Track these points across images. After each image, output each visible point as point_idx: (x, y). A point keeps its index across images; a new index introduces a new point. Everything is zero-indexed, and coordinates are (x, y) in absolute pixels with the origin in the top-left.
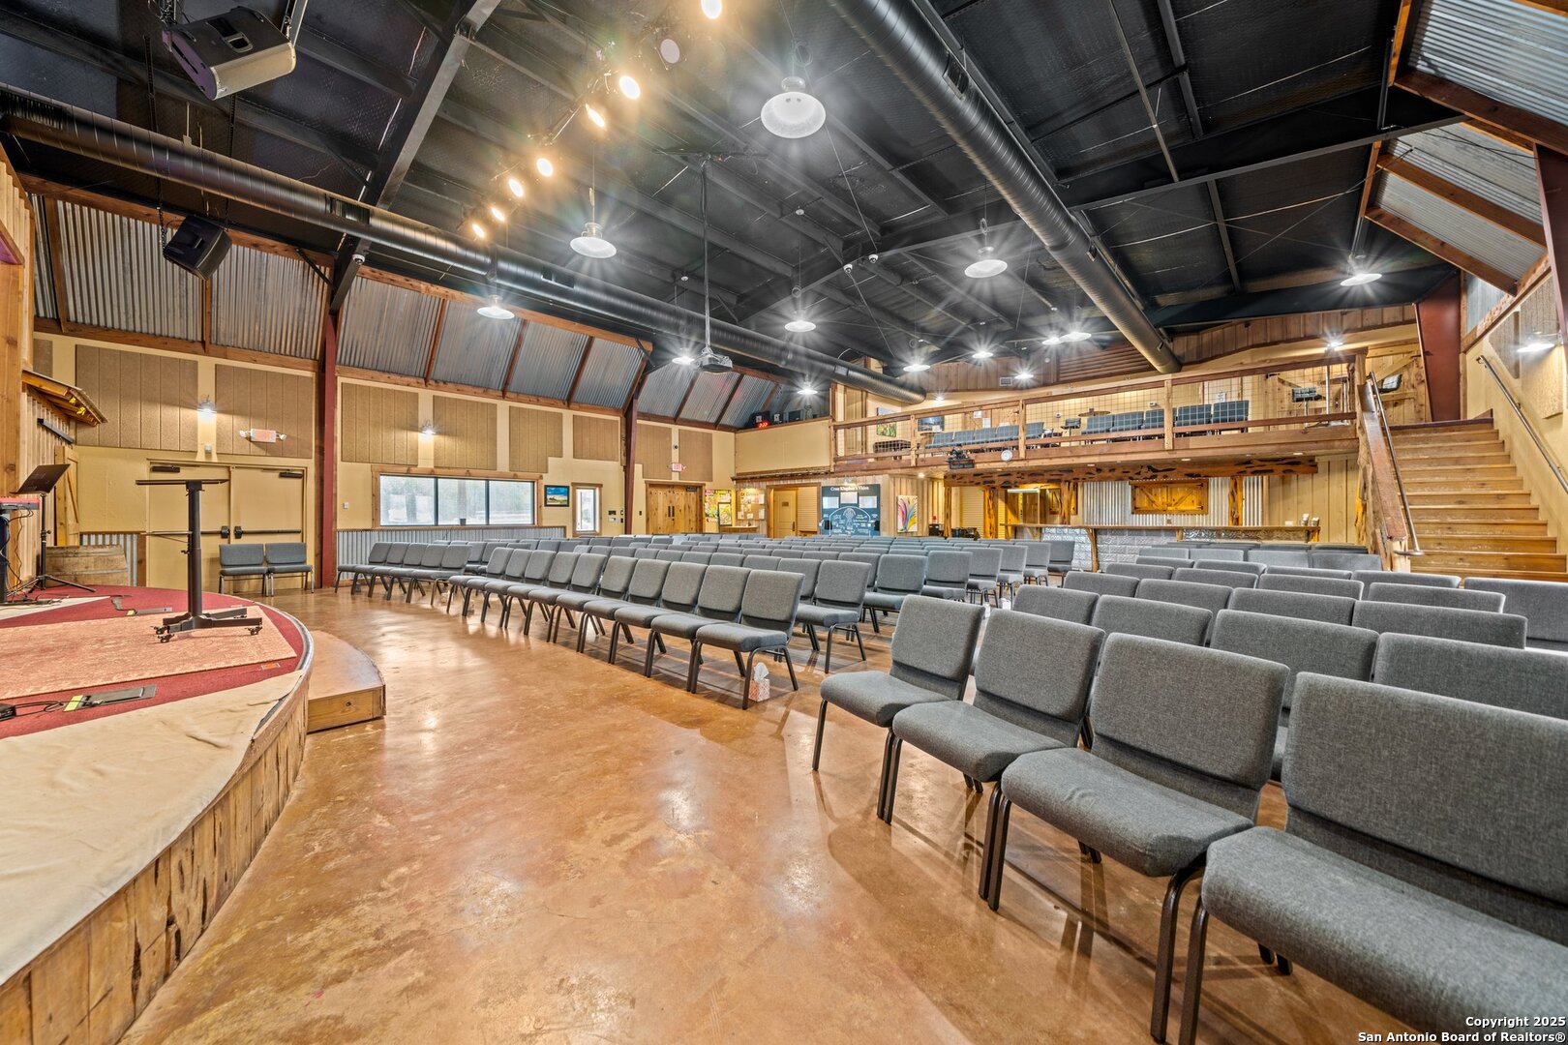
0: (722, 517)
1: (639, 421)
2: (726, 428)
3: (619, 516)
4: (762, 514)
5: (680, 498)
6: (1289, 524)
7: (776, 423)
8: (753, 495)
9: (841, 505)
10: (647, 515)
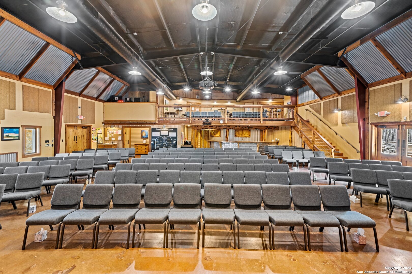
0: (99, 140)
1: (65, 94)
2: (101, 101)
3: (51, 143)
4: (120, 138)
5: (80, 132)
6: (273, 141)
7: (128, 101)
8: (114, 130)
9: (160, 135)
10: (66, 141)
